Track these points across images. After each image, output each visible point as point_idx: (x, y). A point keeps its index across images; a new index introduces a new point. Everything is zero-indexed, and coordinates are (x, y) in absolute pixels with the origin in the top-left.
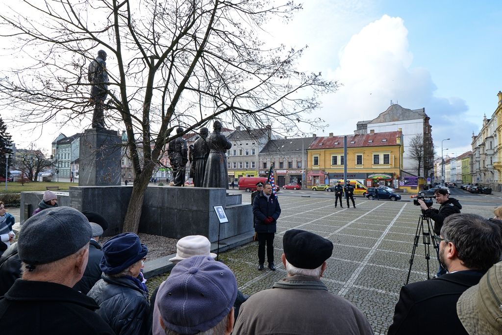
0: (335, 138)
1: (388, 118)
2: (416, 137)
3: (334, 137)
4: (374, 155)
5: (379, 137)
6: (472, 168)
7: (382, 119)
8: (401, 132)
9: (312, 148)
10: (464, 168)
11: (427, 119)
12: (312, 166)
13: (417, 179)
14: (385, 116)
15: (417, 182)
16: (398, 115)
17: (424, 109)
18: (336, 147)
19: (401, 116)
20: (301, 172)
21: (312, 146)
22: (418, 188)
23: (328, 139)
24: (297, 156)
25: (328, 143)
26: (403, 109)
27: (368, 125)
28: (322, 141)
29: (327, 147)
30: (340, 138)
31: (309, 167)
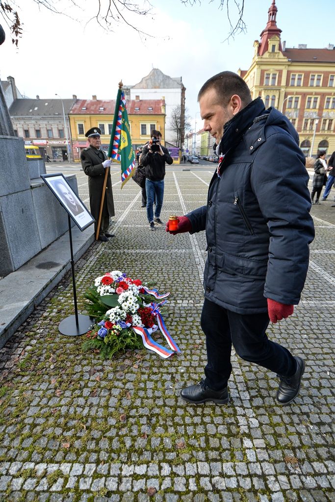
0: (99, 102)
1: (150, 84)
2: (177, 108)
3: (97, 101)
4: (142, 125)
5: (145, 105)
6: (209, 142)
7: (144, 84)
8: (164, 101)
9: (75, 113)
10: (203, 142)
11: (184, 89)
12: (76, 135)
13: (178, 150)
14: (147, 81)
15: (178, 154)
16: (159, 81)
17: (181, 78)
18: (102, 113)
19: (162, 84)
20: (65, 142)
21: (74, 111)
22: (179, 159)
23: (92, 104)
24: (57, 122)
25: (93, 108)
26: (164, 75)
27: (132, 91)
28: (85, 105)
29: (93, 113)
30: (105, 102)
31: (74, 137)
